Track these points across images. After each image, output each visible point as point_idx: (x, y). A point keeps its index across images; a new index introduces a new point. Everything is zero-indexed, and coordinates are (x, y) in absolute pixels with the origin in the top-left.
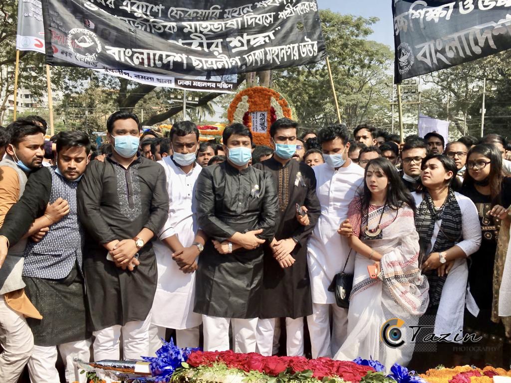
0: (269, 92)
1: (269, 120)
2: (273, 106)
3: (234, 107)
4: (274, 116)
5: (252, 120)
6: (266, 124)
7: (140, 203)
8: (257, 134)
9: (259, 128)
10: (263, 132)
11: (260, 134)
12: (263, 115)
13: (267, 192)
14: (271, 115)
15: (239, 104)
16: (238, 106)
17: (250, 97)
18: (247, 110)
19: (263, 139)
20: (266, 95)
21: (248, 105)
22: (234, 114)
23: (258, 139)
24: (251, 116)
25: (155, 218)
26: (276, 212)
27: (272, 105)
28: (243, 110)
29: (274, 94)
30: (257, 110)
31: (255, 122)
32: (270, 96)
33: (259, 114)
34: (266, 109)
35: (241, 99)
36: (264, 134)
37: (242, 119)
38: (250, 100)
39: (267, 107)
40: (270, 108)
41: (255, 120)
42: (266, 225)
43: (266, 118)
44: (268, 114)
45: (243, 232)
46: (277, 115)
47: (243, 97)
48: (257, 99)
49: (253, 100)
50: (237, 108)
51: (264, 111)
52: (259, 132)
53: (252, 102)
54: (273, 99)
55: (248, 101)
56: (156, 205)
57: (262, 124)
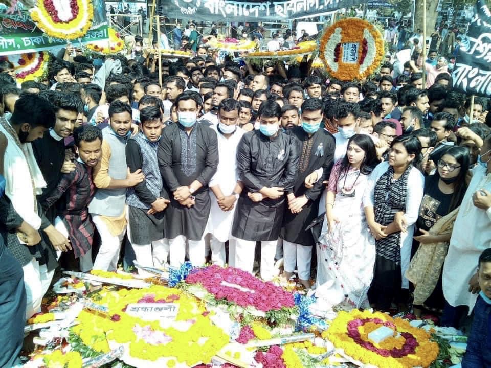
0: (363, 24)
1: (361, 51)
2: (366, 38)
3: (326, 38)
4: (366, 47)
5: (343, 51)
6: (356, 55)
7: (195, 165)
8: (346, 64)
9: (350, 58)
10: (353, 62)
11: (350, 65)
12: (355, 46)
13: (290, 155)
14: (363, 47)
15: (332, 35)
16: (330, 38)
17: (343, 28)
18: (340, 42)
19: (353, 69)
20: (359, 26)
21: (340, 36)
22: (326, 46)
23: (348, 69)
24: (343, 47)
25: (205, 174)
26: (296, 171)
27: (364, 36)
28: (335, 41)
29: (368, 25)
30: (349, 42)
31: (346, 53)
32: (364, 27)
33: (351, 45)
34: (358, 40)
35: (334, 30)
36: (354, 64)
37: (333, 50)
38: (343, 31)
39: (360, 38)
40: (362, 40)
41: (346, 51)
42: (286, 182)
43: (357, 49)
44: (360, 45)
45: (269, 186)
46: (368, 46)
47: (336, 29)
48: (350, 31)
49: (346, 32)
50: (329, 39)
51: (357, 42)
52: (349, 62)
53: (345, 33)
54: (366, 30)
55: (341, 33)
56: (208, 164)
57: (353, 55)
